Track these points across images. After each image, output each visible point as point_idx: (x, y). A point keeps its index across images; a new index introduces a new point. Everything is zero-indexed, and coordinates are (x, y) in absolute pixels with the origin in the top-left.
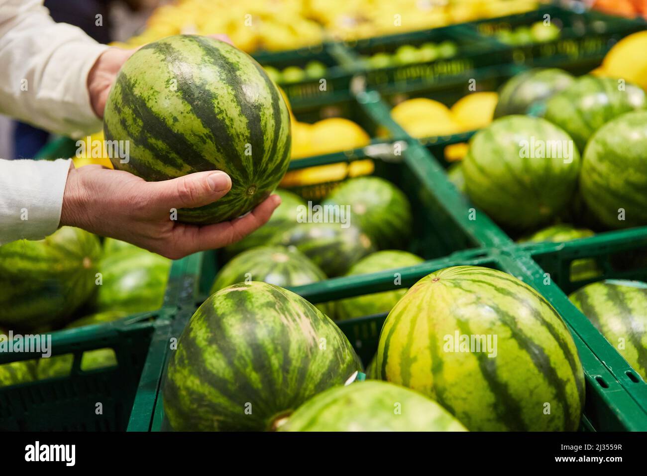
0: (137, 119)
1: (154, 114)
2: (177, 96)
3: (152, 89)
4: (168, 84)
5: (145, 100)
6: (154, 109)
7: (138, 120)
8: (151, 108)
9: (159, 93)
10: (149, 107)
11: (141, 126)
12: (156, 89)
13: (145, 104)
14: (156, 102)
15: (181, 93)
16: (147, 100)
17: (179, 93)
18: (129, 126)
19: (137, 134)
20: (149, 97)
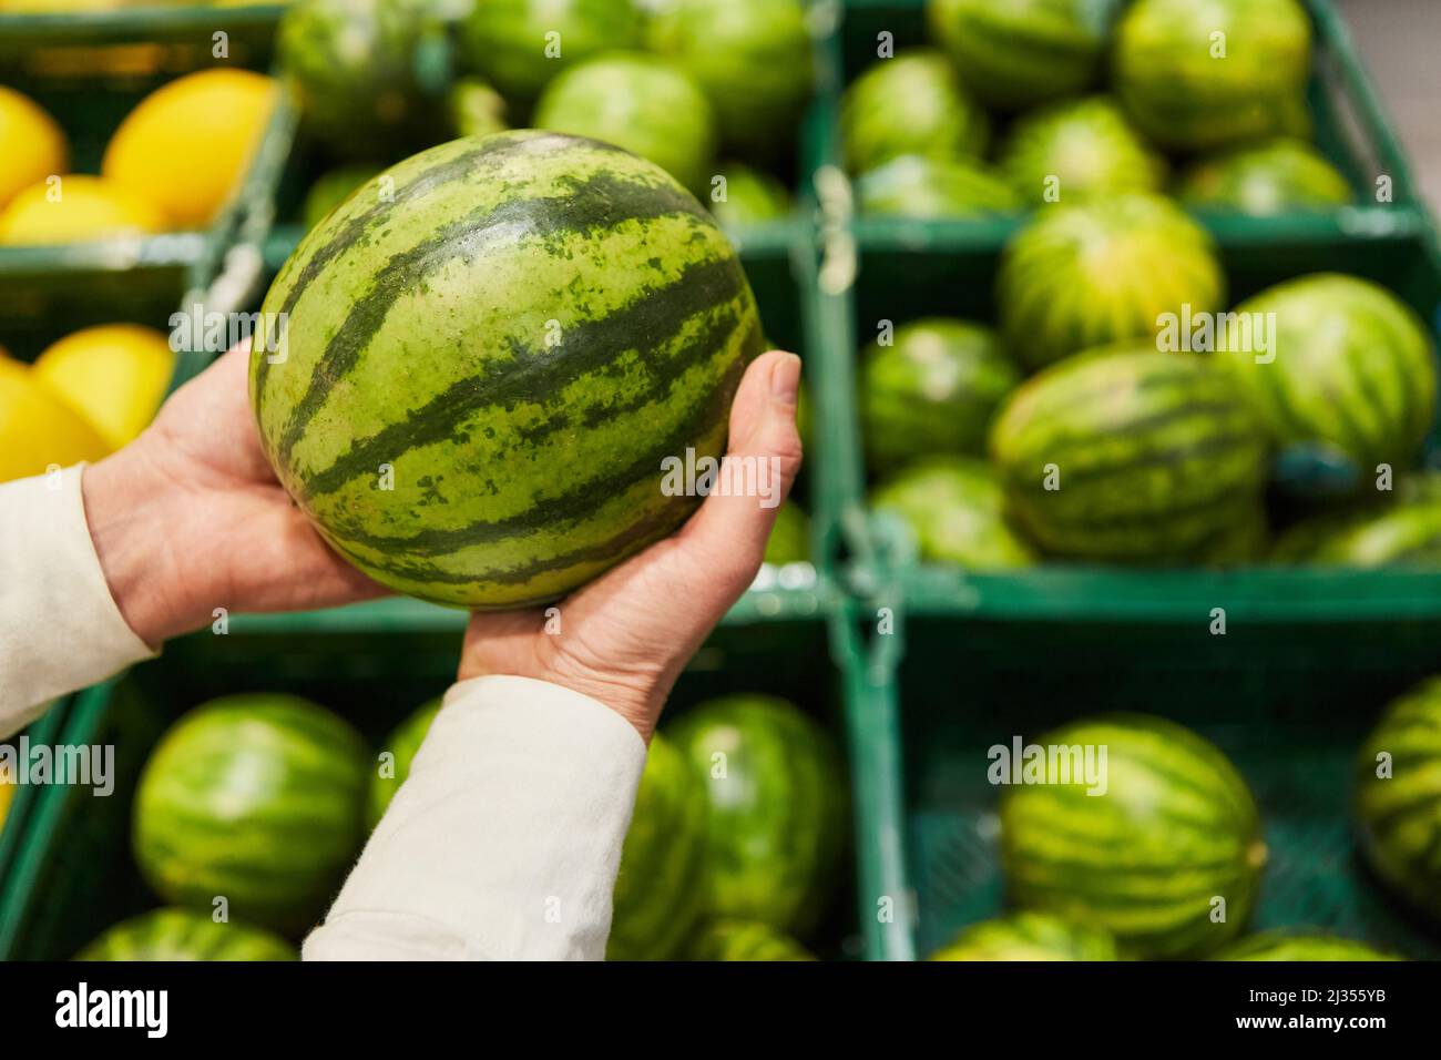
0: (615, 363)
1: (627, 309)
2: (601, 237)
3: (559, 294)
4: (561, 253)
5: (582, 322)
6: (616, 306)
7: (619, 361)
8: (610, 312)
9: (579, 277)
10: (606, 313)
11: (636, 357)
12: (567, 281)
13: (594, 324)
14: (601, 291)
15: (595, 228)
16: (584, 315)
17: (595, 234)
18: (617, 397)
19: (646, 380)
20: (579, 307)
